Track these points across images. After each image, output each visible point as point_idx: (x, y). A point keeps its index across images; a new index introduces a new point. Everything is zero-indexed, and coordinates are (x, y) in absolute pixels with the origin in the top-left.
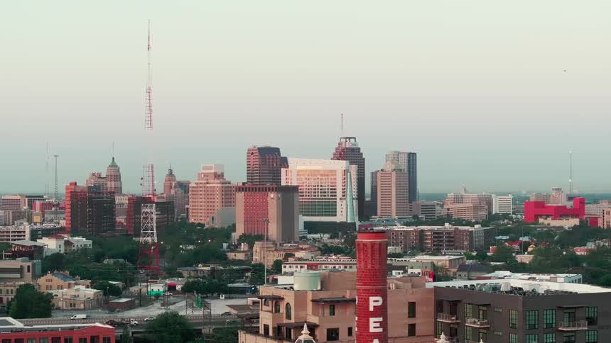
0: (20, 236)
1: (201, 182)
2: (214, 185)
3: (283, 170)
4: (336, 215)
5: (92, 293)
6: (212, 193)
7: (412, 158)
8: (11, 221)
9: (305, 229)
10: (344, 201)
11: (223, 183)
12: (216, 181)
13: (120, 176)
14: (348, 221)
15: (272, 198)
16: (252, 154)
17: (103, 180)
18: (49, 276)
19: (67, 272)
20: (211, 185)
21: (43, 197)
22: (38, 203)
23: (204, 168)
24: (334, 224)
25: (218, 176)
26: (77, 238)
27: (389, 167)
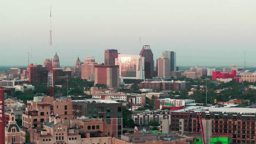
0: (11, 84)
1: (86, 63)
2: (91, 64)
3: (116, 59)
4: (136, 77)
5: (22, 105)
6: (90, 67)
7: (172, 54)
8: (13, 78)
9: (124, 82)
10: (139, 71)
11: (94, 64)
12: (92, 63)
13: (59, 60)
14: (141, 79)
15: (108, 70)
16: (107, 52)
17: (50, 62)
18: (9, 99)
19: (16, 98)
20: (90, 64)
21: (26, 68)
22: (24, 71)
23: (88, 58)
24: (135, 80)
25: (93, 61)
26: (29, 85)
27: (162, 57)
